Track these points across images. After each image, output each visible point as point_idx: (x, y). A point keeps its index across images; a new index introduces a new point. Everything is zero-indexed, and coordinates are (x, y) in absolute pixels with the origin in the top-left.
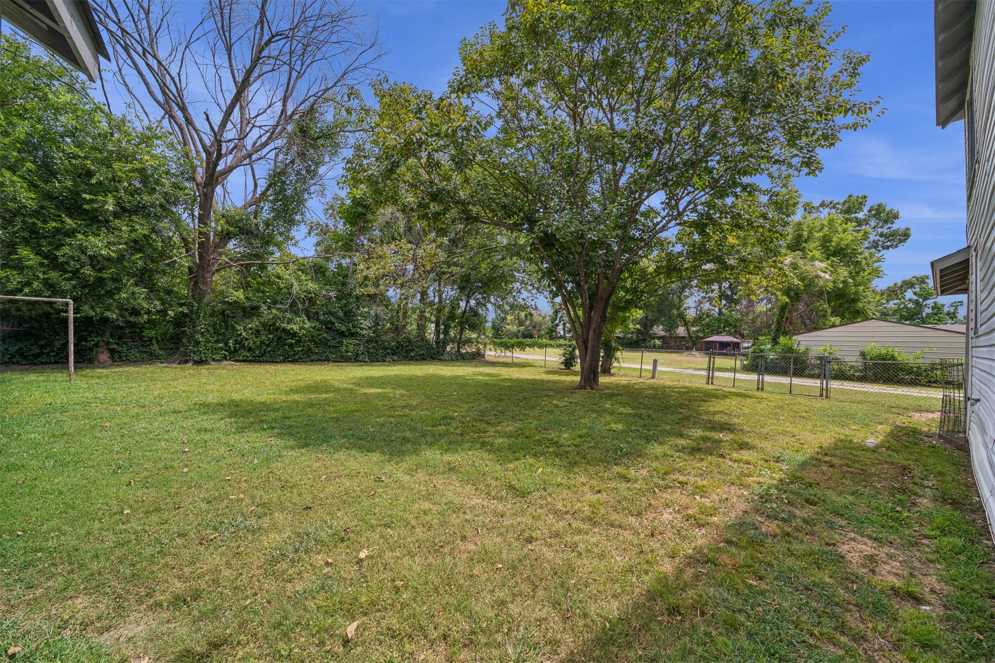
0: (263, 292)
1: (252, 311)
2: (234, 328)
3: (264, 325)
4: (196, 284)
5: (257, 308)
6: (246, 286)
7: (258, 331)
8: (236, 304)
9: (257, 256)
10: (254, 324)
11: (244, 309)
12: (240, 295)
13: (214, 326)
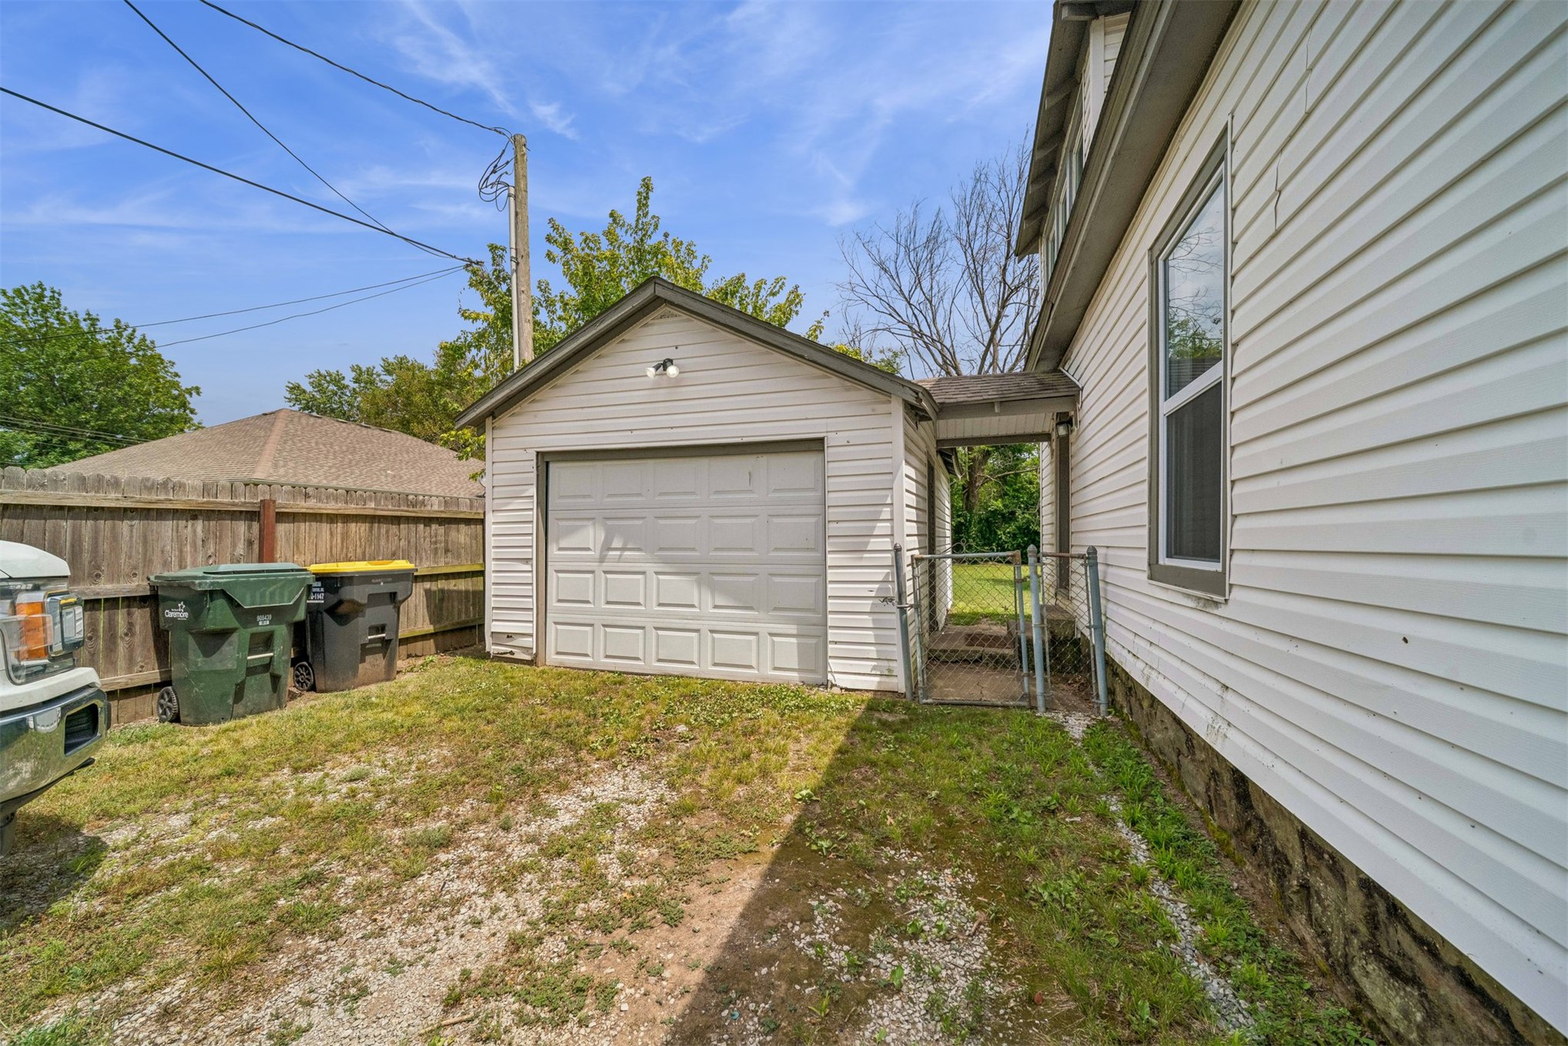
0: (1018, 498)
1: (1011, 517)
2: (996, 533)
3: (1019, 528)
4: (968, 497)
5: (1013, 513)
6: (1003, 495)
7: (1015, 535)
8: (994, 513)
9: (1011, 468)
10: (1011, 528)
11: (1003, 515)
12: (998, 504)
13: (981, 532)
